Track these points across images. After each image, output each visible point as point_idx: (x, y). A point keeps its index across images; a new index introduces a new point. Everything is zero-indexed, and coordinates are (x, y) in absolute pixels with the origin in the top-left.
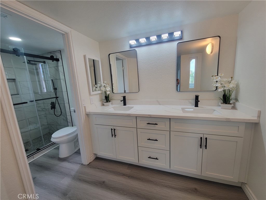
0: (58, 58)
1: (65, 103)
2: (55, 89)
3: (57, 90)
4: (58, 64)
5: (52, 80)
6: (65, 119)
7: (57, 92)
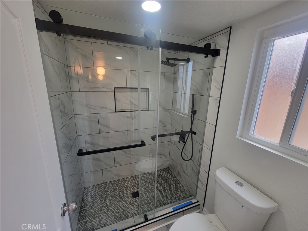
0: (218, 49)
1: (204, 145)
2: (194, 112)
3: (195, 115)
4: (214, 62)
5: (193, 95)
6: (194, 169)
7: (195, 119)
